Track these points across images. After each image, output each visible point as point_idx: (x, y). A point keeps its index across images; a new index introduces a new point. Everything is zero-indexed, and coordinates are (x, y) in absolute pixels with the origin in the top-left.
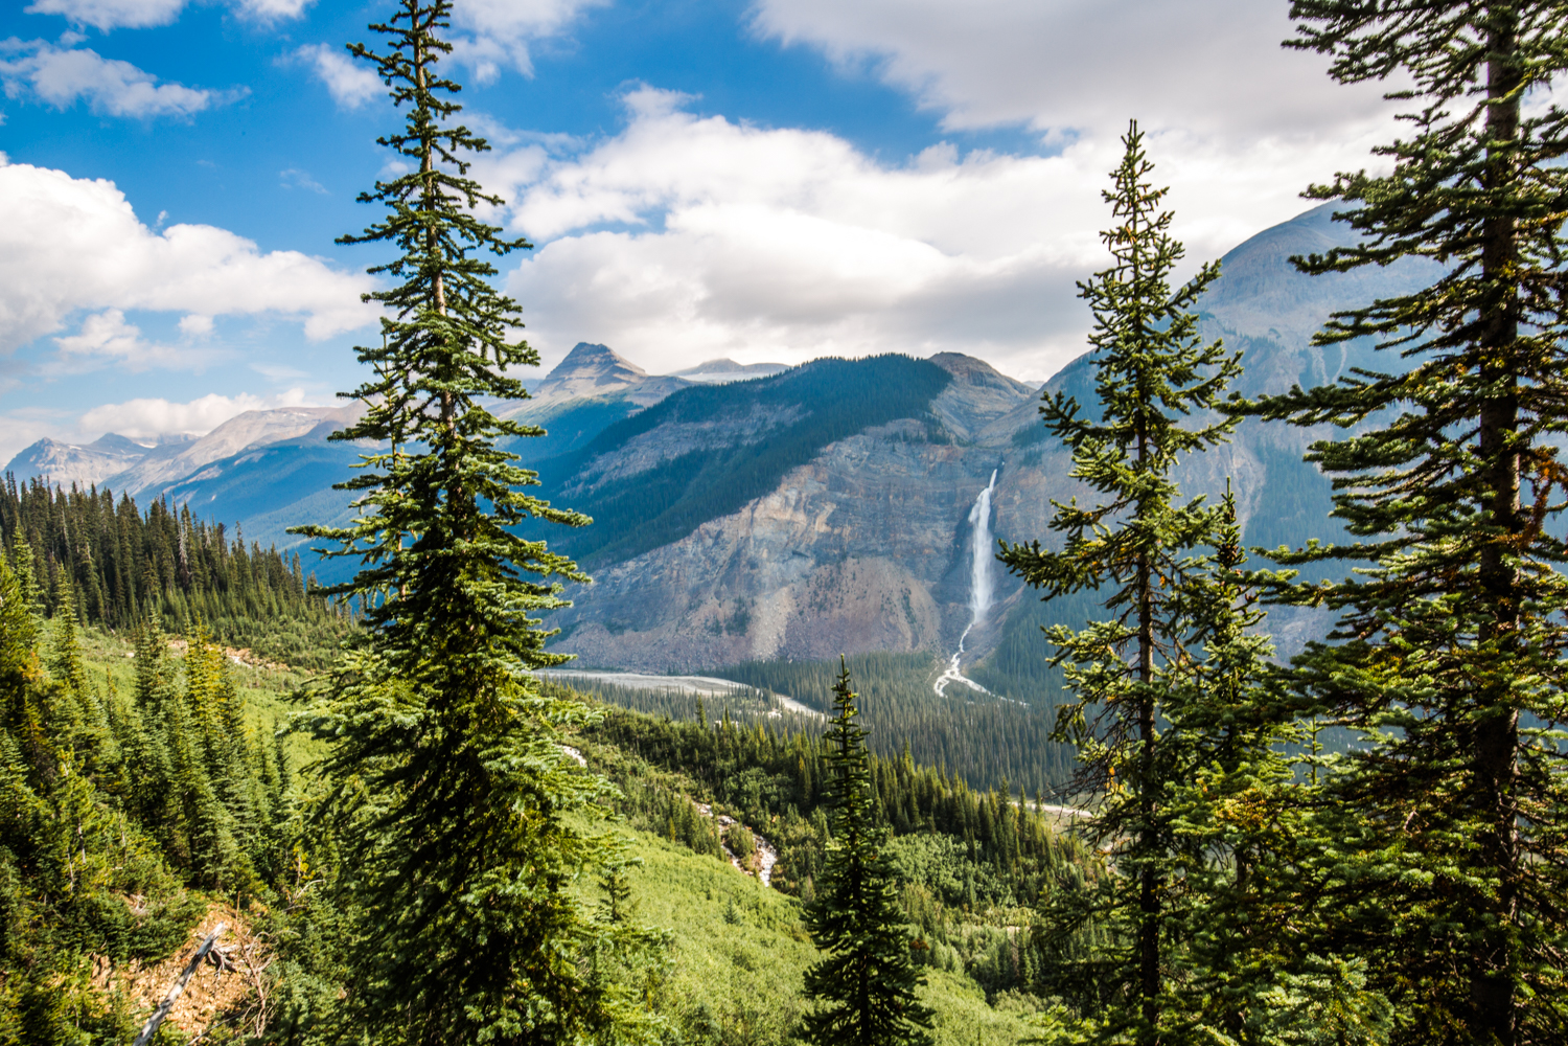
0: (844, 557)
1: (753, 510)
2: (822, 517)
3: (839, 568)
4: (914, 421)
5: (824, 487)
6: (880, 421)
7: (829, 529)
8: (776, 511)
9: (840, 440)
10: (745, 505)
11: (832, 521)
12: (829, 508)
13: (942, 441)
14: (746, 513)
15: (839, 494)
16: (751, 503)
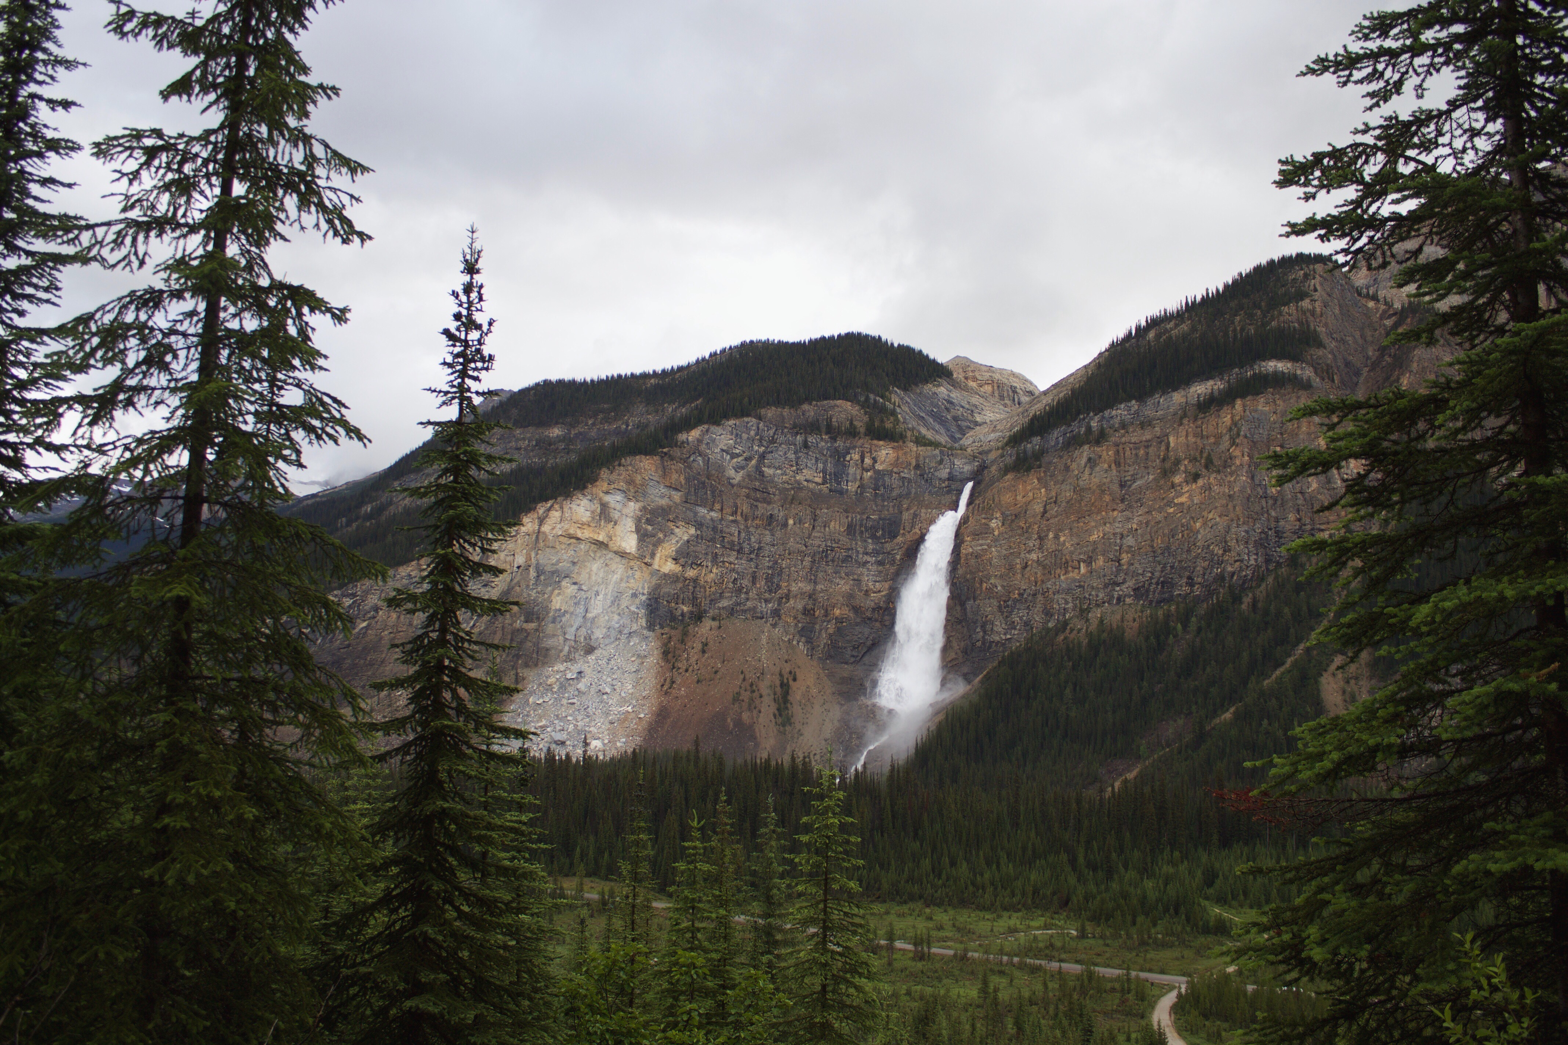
0: (698, 617)
1: (541, 521)
2: (668, 548)
3: (685, 634)
4: (848, 405)
5: (677, 496)
6: (791, 399)
7: (677, 569)
8: (582, 525)
9: (717, 423)
10: (529, 509)
11: (683, 556)
12: (683, 533)
13: (891, 436)
14: (529, 523)
15: (702, 511)
16: (541, 509)
